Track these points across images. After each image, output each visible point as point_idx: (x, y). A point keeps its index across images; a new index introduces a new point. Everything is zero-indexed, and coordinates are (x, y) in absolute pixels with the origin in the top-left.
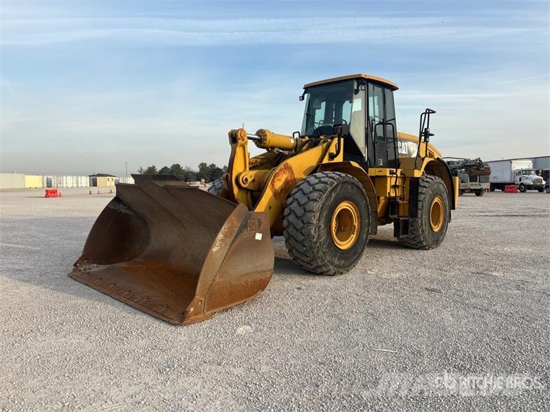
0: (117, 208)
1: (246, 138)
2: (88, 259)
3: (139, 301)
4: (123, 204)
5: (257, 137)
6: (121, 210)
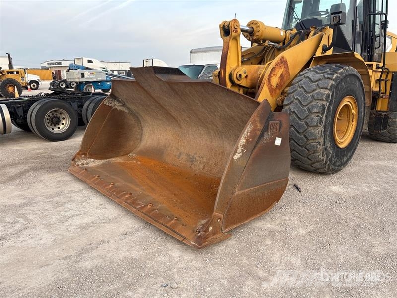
0: (112, 105)
1: (239, 31)
2: (85, 154)
3: (142, 208)
4: (118, 101)
5: (248, 28)
6: (116, 107)
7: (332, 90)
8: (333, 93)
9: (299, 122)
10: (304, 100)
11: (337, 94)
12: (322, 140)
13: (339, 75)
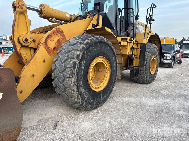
1: (24, 8)
7: (82, 51)
8: (84, 54)
9: (60, 74)
10: (63, 58)
11: (88, 54)
12: (75, 88)
13: (89, 41)
